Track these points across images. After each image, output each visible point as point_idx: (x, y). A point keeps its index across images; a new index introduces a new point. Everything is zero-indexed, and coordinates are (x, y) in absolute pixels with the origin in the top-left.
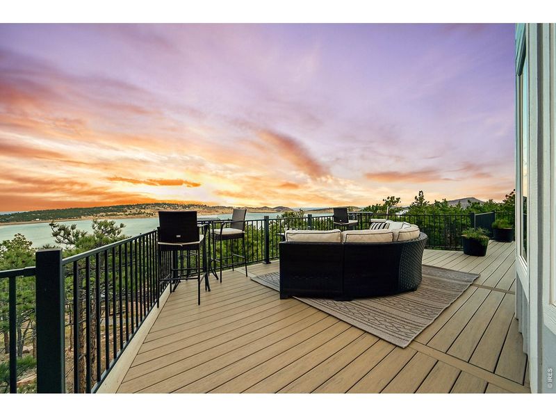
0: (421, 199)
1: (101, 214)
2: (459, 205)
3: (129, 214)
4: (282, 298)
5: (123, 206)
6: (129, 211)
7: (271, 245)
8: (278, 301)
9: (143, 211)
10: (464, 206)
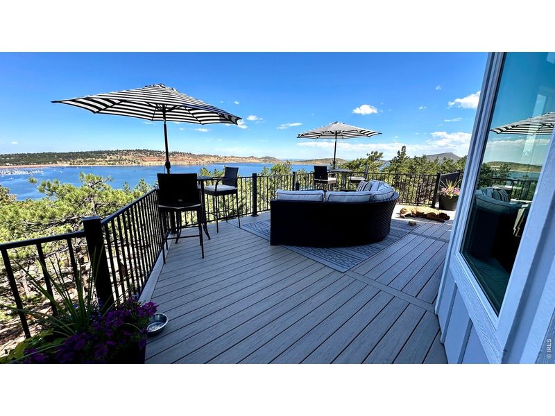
0: (404, 153)
1: (78, 159)
2: (436, 160)
3: (110, 161)
4: (272, 244)
5: (101, 152)
6: (108, 157)
7: (258, 196)
8: (268, 248)
9: (124, 157)
10: (441, 161)
